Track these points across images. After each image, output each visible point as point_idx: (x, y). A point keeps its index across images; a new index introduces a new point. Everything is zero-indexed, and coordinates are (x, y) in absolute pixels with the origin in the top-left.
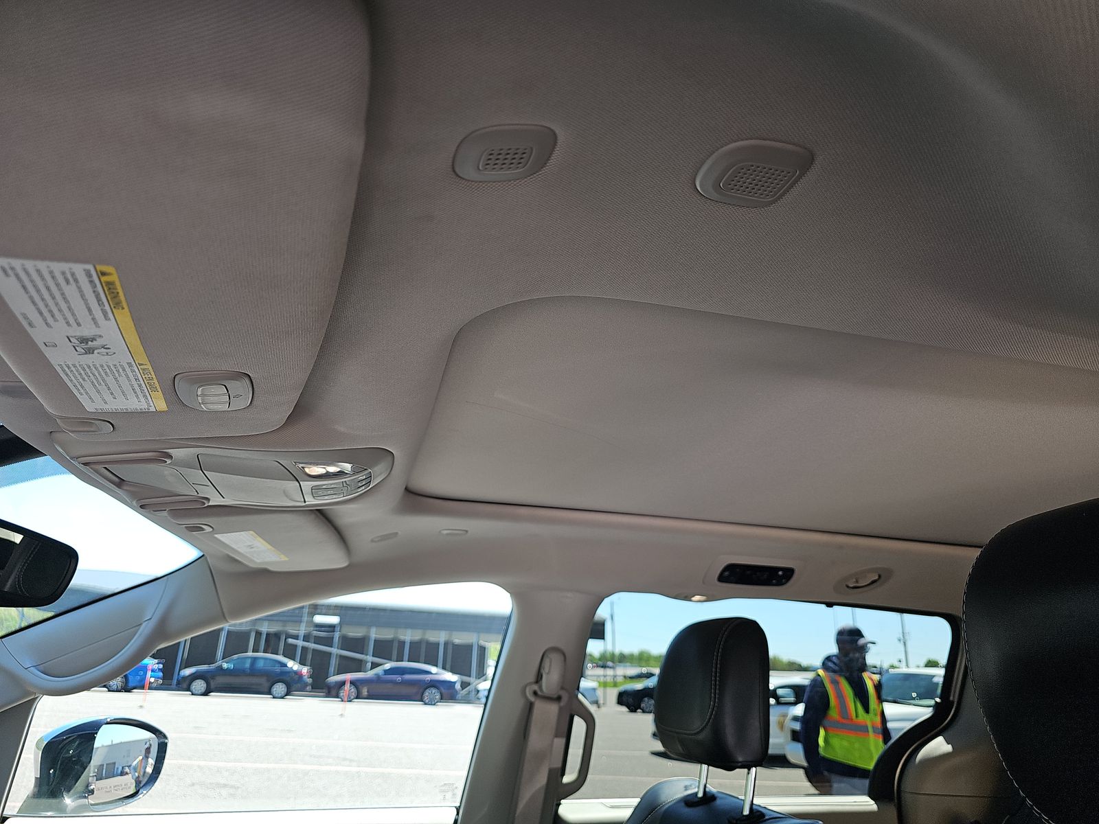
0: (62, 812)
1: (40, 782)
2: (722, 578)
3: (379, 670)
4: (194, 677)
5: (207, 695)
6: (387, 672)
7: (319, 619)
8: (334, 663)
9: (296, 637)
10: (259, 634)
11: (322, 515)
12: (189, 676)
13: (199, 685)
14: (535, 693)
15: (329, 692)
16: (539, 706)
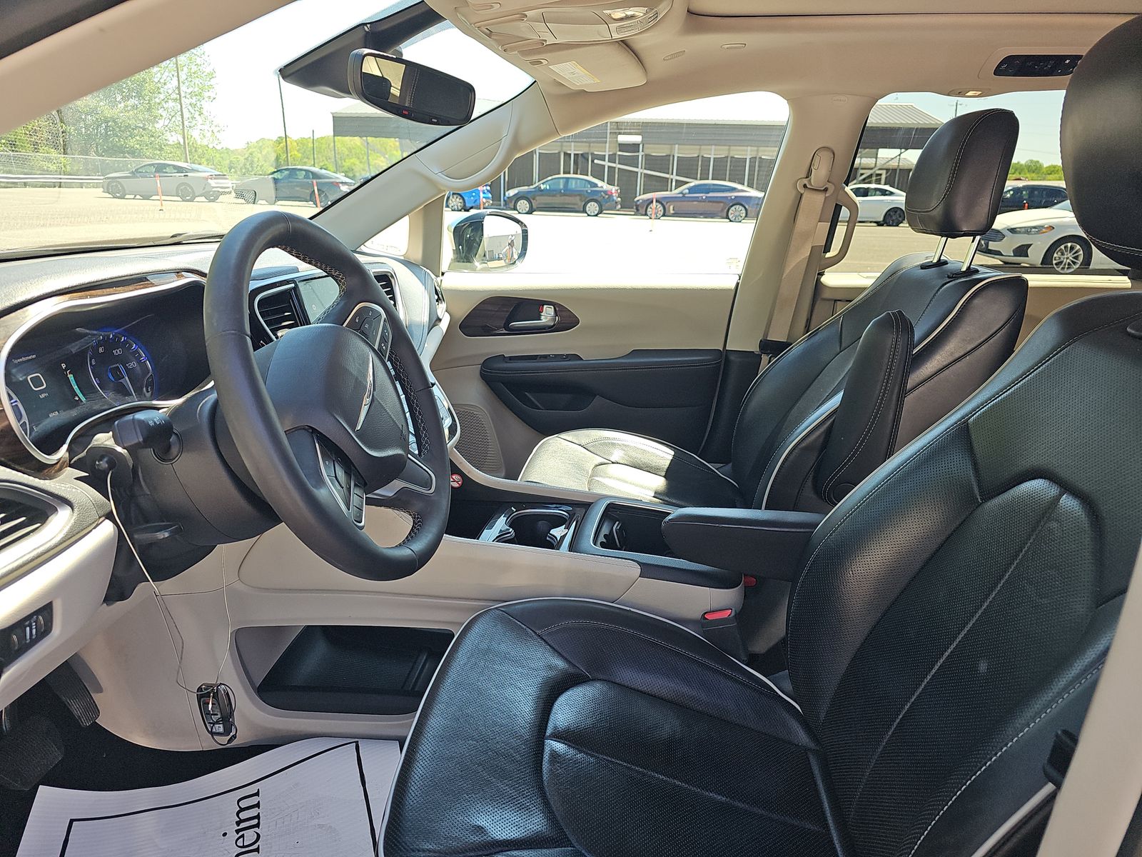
0: (474, 270)
1: (457, 251)
2: (998, 72)
3: (684, 188)
4: (518, 197)
5: (531, 214)
6: (691, 190)
7: (623, 139)
8: (640, 182)
9: (603, 158)
10: (567, 155)
11: (624, 44)
12: (514, 196)
13: (523, 205)
14: (805, 186)
15: (638, 210)
16: (807, 196)
